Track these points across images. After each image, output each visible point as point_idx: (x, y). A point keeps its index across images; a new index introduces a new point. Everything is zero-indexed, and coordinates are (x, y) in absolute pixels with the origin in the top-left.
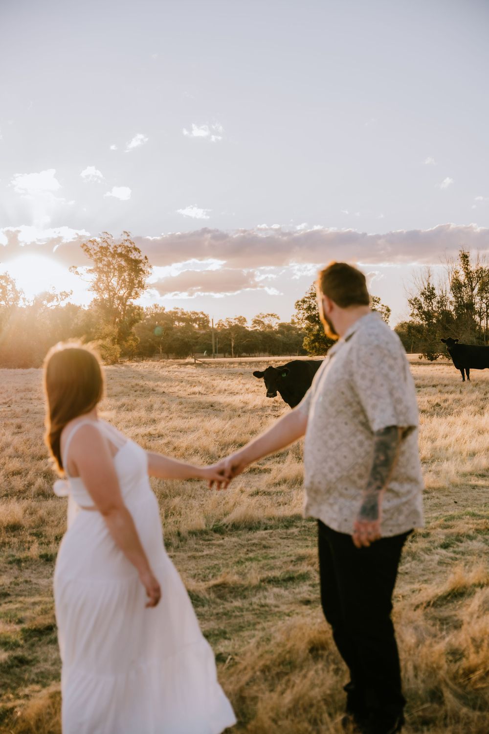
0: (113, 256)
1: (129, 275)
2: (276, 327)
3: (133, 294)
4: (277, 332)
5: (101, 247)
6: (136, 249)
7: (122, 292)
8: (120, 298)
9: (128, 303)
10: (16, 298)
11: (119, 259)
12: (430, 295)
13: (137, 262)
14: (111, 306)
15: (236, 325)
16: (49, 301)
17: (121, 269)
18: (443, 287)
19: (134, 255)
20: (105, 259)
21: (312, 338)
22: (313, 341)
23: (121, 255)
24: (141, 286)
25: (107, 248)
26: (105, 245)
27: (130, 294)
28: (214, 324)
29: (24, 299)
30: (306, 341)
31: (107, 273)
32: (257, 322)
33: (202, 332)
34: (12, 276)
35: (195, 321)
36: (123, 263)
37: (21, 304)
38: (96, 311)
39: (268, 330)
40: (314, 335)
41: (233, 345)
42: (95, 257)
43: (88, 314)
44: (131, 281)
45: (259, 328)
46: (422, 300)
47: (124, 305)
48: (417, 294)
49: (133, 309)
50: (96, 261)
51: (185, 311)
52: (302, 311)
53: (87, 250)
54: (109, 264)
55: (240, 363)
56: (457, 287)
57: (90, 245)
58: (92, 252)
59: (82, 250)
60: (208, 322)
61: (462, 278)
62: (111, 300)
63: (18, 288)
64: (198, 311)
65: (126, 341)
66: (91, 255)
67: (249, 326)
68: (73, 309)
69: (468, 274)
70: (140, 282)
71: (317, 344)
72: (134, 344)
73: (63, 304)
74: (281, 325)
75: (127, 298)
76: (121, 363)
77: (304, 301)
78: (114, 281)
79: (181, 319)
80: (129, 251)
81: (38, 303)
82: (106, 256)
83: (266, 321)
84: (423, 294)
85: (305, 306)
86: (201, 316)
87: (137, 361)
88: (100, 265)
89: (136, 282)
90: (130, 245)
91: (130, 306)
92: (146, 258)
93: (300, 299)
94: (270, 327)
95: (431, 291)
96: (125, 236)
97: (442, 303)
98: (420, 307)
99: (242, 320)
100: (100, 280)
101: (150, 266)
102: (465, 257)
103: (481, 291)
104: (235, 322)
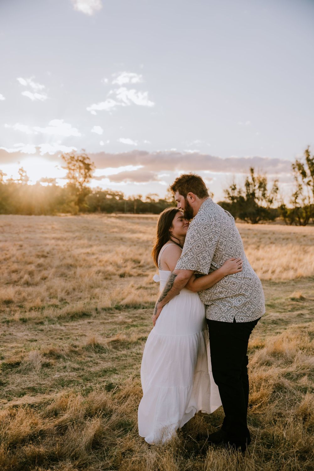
0: (77, 161)
1: (85, 171)
2: (157, 200)
3: (86, 180)
4: (157, 203)
6: (88, 158)
7: (81, 180)
8: (80, 182)
9: (84, 185)
10: (27, 180)
11: (80, 163)
12: (234, 188)
13: (89, 165)
14: (75, 187)
15: (138, 199)
16: (43, 182)
17: (80, 168)
19: (87, 161)
23: (80, 161)
24: (90, 176)
25: (73, 158)
26: (72, 156)
27: (84, 181)
28: (126, 198)
29: (31, 181)
31: (73, 170)
32: (148, 198)
33: (120, 201)
34: (25, 169)
35: (117, 195)
36: (82, 165)
37: (29, 183)
38: (67, 188)
39: (153, 202)
41: (135, 208)
43: (63, 190)
44: (86, 174)
45: (149, 201)
46: (230, 190)
47: (81, 186)
48: (227, 187)
49: (85, 188)
50: (68, 163)
51: (112, 190)
53: (64, 158)
54: (74, 165)
55: (138, 218)
56: (248, 185)
57: (65, 156)
58: (66, 159)
60: (123, 196)
61: (250, 180)
62: (75, 184)
63: (28, 175)
64: (118, 190)
65: (82, 204)
66: (66, 161)
67: (144, 200)
68: (55, 188)
69: (253, 179)
72: (86, 206)
73: (51, 185)
74: (160, 200)
75: (83, 183)
76: (79, 215)
78: (77, 174)
80: (85, 159)
81: (38, 184)
82: (73, 161)
83: (152, 198)
84: (231, 187)
86: (120, 194)
88: (70, 165)
89: (88, 174)
90: (85, 156)
92: (93, 163)
94: (154, 200)
95: (235, 186)
96: (83, 152)
97: (240, 192)
98: (229, 194)
99: (140, 196)
100: (70, 173)
101: (95, 167)
102: (252, 170)
103: (260, 187)
104: (137, 198)
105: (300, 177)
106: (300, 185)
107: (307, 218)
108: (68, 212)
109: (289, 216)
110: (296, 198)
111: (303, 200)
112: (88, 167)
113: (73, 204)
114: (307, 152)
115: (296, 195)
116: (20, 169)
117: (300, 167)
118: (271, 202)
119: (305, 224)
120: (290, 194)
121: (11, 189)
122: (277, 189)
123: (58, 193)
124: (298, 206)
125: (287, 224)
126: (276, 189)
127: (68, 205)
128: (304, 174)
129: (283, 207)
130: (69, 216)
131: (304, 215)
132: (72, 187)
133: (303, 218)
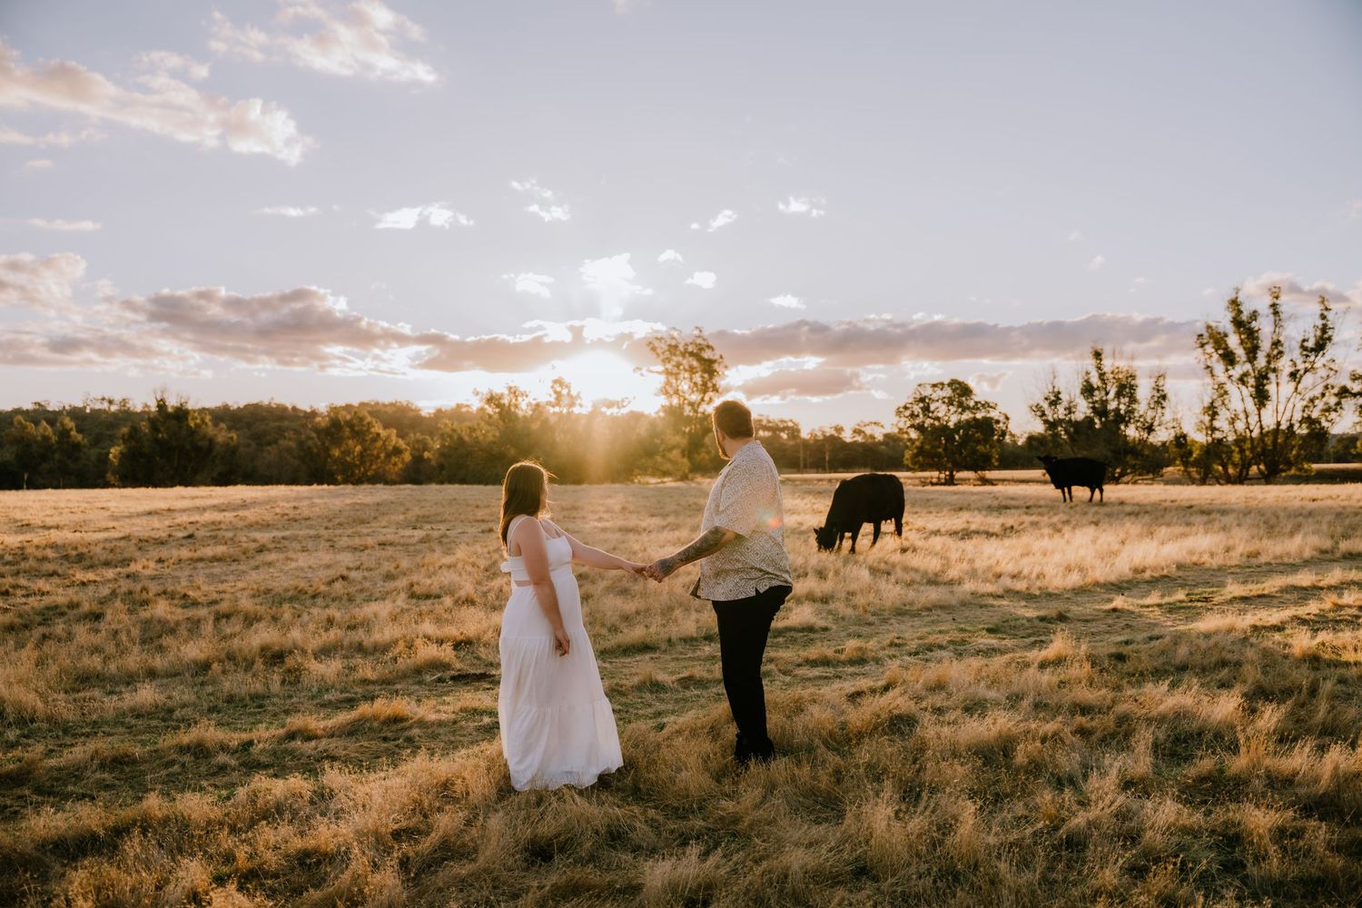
0: (683, 355)
1: (702, 377)
2: (879, 437)
3: (706, 398)
4: (880, 443)
5: (670, 346)
6: (708, 347)
7: (695, 397)
8: (691, 404)
9: (701, 410)
10: (572, 404)
11: (691, 359)
12: (1055, 401)
13: (711, 362)
14: (682, 414)
15: (832, 436)
16: (608, 407)
17: (692, 370)
18: (1071, 391)
19: (707, 355)
20: (674, 358)
21: (915, 451)
22: (916, 455)
23: (692, 354)
24: (717, 389)
25: (675, 347)
26: (673, 343)
27: (702, 400)
28: (805, 434)
29: (581, 406)
30: (908, 454)
31: (676, 376)
32: (857, 432)
33: (792, 443)
34: (567, 381)
35: (783, 430)
36: (695, 363)
37: (576, 410)
38: (664, 419)
39: (870, 441)
40: (917, 448)
41: (827, 458)
42: (662, 357)
43: (653, 424)
44: (705, 384)
45: (859, 439)
46: (1045, 405)
47: (696, 412)
48: (1039, 399)
50: (663, 361)
51: (771, 418)
52: (903, 419)
53: (654, 349)
54: (678, 365)
56: (1088, 390)
57: (656, 344)
58: (659, 351)
59: (648, 349)
60: (798, 431)
61: (1095, 381)
62: (681, 407)
63: (574, 393)
64: (786, 418)
65: (699, 454)
66: (658, 355)
67: (847, 436)
68: (637, 417)
69: (1102, 376)
70: (714, 385)
71: (921, 458)
72: (707, 457)
73: (624, 411)
74: (887, 436)
75: (699, 404)
76: (692, 480)
77: (906, 408)
78: (685, 386)
79: (766, 428)
80: (701, 349)
81: (595, 413)
82: (675, 355)
83: (868, 431)
84: (1046, 399)
85: (908, 413)
86: (790, 424)
87: (711, 477)
88: (669, 366)
89: (710, 385)
90: (702, 342)
91: (703, 413)
92: (721, 357)
93: (902, 405)
94: (872, 437)
95: (1057, 395)
96: (697, 332)
97: (1069, 410)
98: (1043, 414)
99: (839, 429)
100: (668, 383)
101: (726, 367)
102: (1098, 355)
103: (1119, 395)
104: (830, 432)
105: (1219, 367)
106: (1221, 386)
107: (1246, 465)
108: (665, 474)
109: (1197, 463)
110: (1213, 419)
111: (1232, 421)
112: (709, 367)
113: (675, 454)
114: (1235, 303)
115: (1212, 411)
116: (555, 382)
117: (1218, 340)
118: (1150, 429)
119: (1241, 479)
120: (1198, 409)
121: (535, 426)
122: (1164, 397)
123: (643, 430)
124: (1218, 435)
125: (1193, 482)
126: (1161, 398)
127: (664, 456)
128: (1229, 358)
129: (1181, 440)
130: (669, 482)
131: (1236, 457)
132: (674, 413)
133: (1235, 465)
